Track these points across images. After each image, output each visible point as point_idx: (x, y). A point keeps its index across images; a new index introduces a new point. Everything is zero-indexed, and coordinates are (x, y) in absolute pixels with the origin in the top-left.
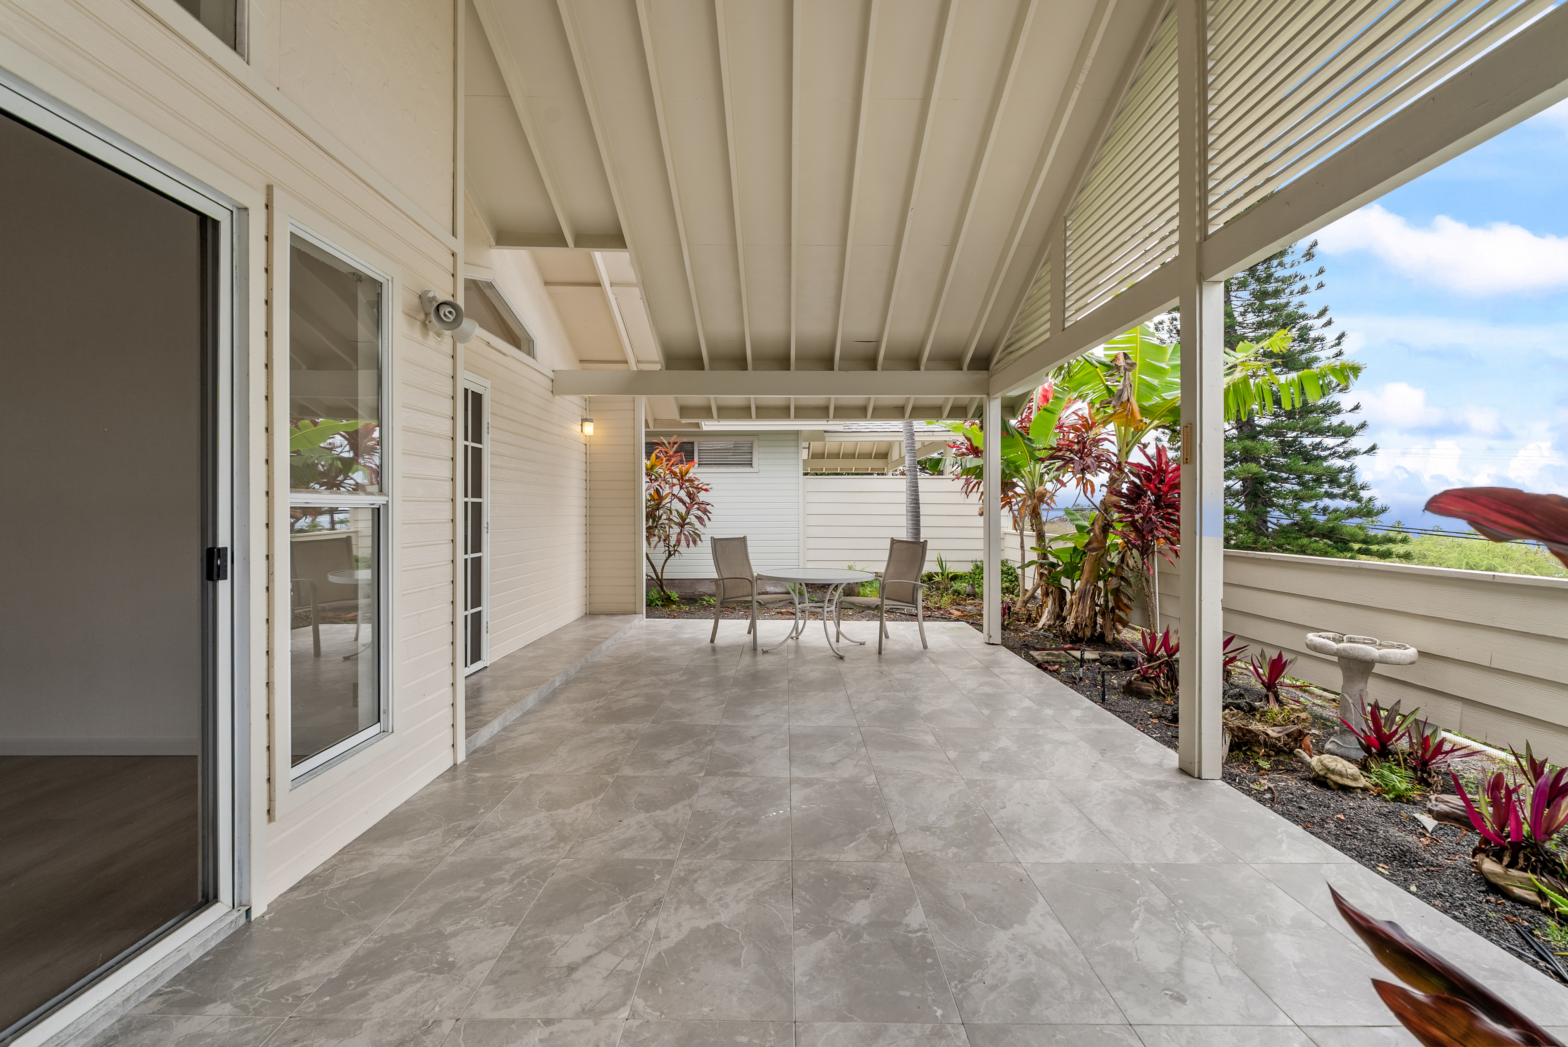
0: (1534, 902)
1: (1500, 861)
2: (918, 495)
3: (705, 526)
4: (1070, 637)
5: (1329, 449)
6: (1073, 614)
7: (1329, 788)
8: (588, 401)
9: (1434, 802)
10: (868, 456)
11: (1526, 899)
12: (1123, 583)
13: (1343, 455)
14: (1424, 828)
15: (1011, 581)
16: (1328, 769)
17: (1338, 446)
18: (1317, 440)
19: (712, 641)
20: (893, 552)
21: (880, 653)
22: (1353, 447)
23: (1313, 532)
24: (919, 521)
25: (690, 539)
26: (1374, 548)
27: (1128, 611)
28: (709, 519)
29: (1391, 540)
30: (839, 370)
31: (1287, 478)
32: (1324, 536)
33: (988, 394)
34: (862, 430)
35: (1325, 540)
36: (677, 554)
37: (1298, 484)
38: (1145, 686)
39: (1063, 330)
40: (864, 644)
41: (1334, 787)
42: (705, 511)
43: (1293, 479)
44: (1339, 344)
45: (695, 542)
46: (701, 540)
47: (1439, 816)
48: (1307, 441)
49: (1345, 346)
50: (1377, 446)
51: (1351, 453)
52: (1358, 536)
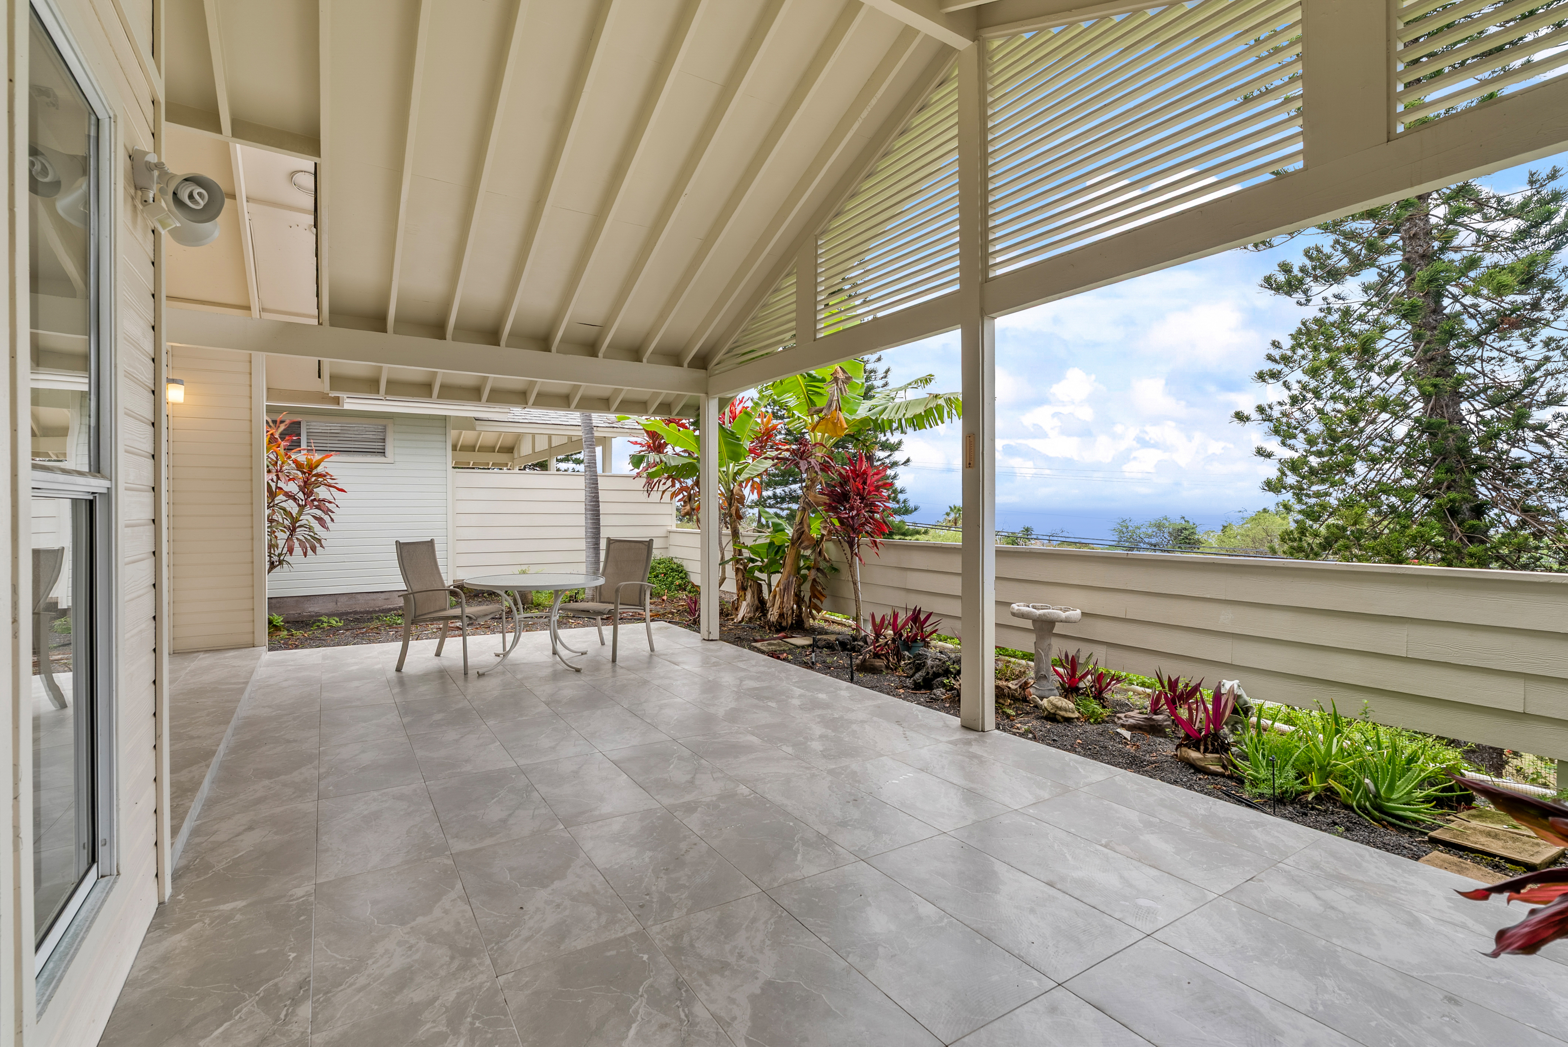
0: (1222, 772)
1: (1198, 750)
2: (598, 493)
3: (327, 529)
4: (775, 627)
5: (881, 460)
6: (777, 605)
7: (1058, 722)
8: (170, 354)
9: (1124, 719)
10: (492, 449)
11: (1217, 772)
12: (819, 575)
14: (1125, 738)
15: (682, 578)
16: (1057, 707)
17: (886, 458)
19: (399, 669)
20: (611, 553)
21: (614, 660)
22: (895, 459)
24: (599, 519)
25: (308, 546)
27: (823, 599)
28: (332, 520)
29: (917, 534)
30: (557, 352)
33: (707, 393)
34: (521, 421)
36: (285, 565)
38: (879, 663)
39: (815, 340)
40: (585, 653)
41: (1062, 720)
42: (327, 511)
44: (885, 377)
45: (314, 549)
46: (322, 546)
47: (1130, 728)
49: (890, 378)
50: (911, 458)
51: (895, 464)
52: (899, 528)
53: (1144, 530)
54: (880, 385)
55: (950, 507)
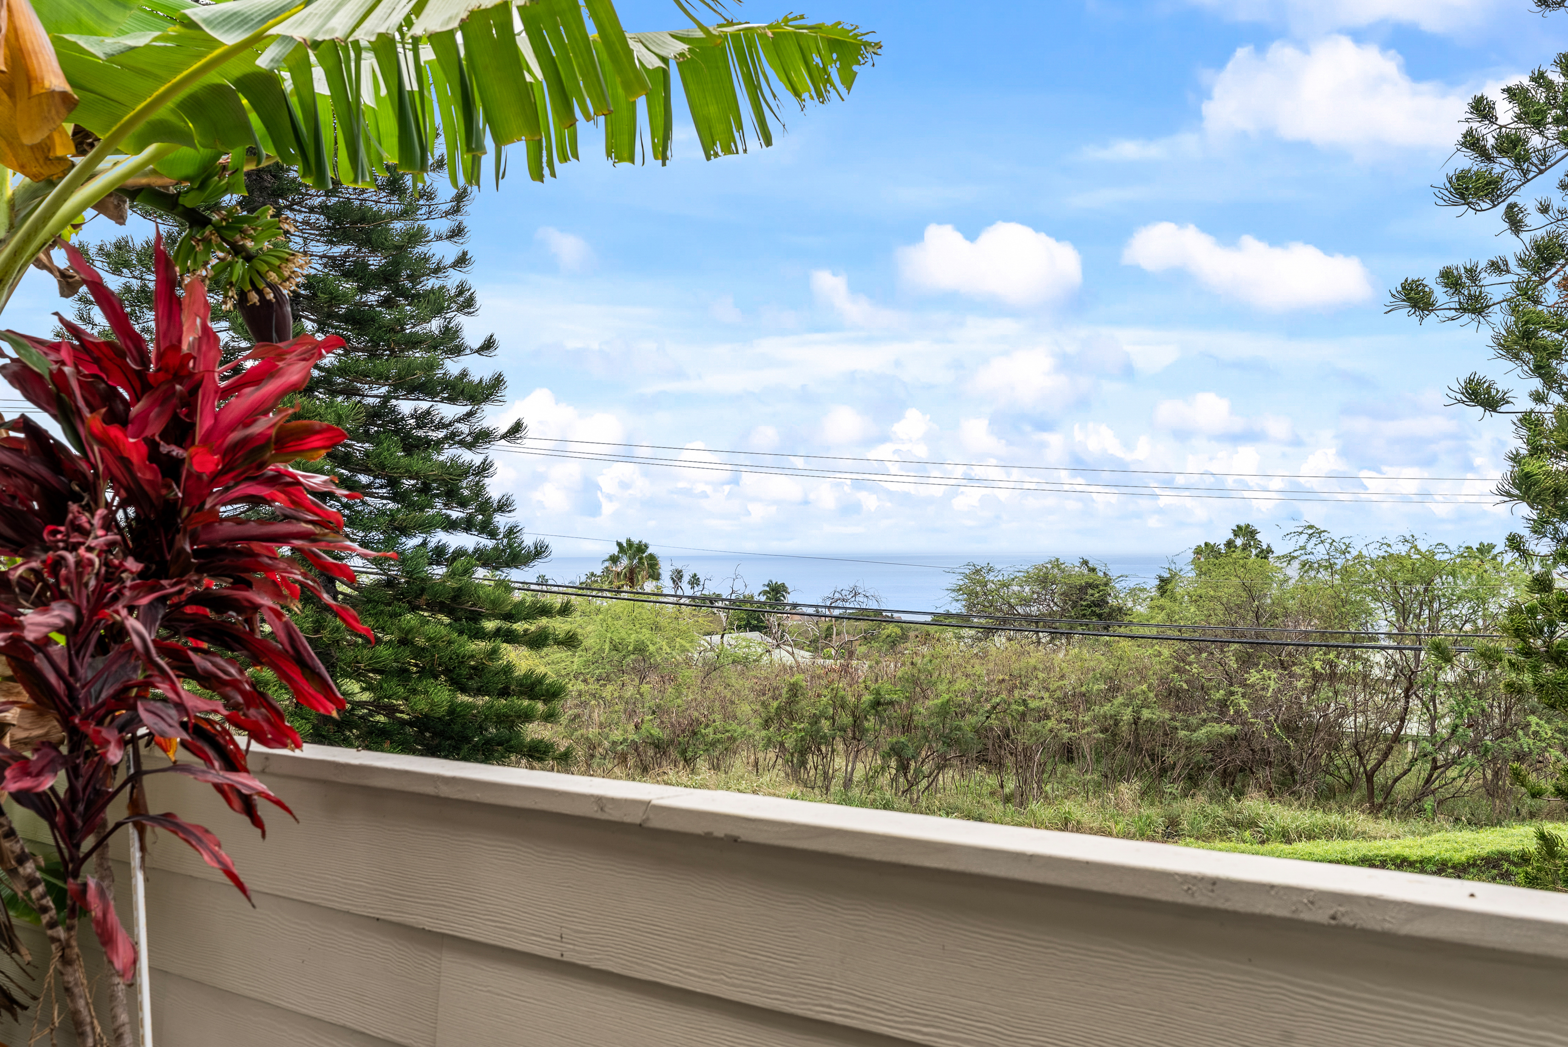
5: (445, 426)
13: (469, 439)
17: (459, 420)
18: (424, 405)
23: (422, 601)
26: (519, 627)
29: (545, 611)
31: (369, 486)
32: (438, 606)
35: (439, 616)
37: (393, 499)
43: (381, 487)
48: (406, 407)
50: (525, 422)
51: (483, 437)
52: (495, 603)
53: (1016, 588)
54: (449, 260)
55: (619, 544)
